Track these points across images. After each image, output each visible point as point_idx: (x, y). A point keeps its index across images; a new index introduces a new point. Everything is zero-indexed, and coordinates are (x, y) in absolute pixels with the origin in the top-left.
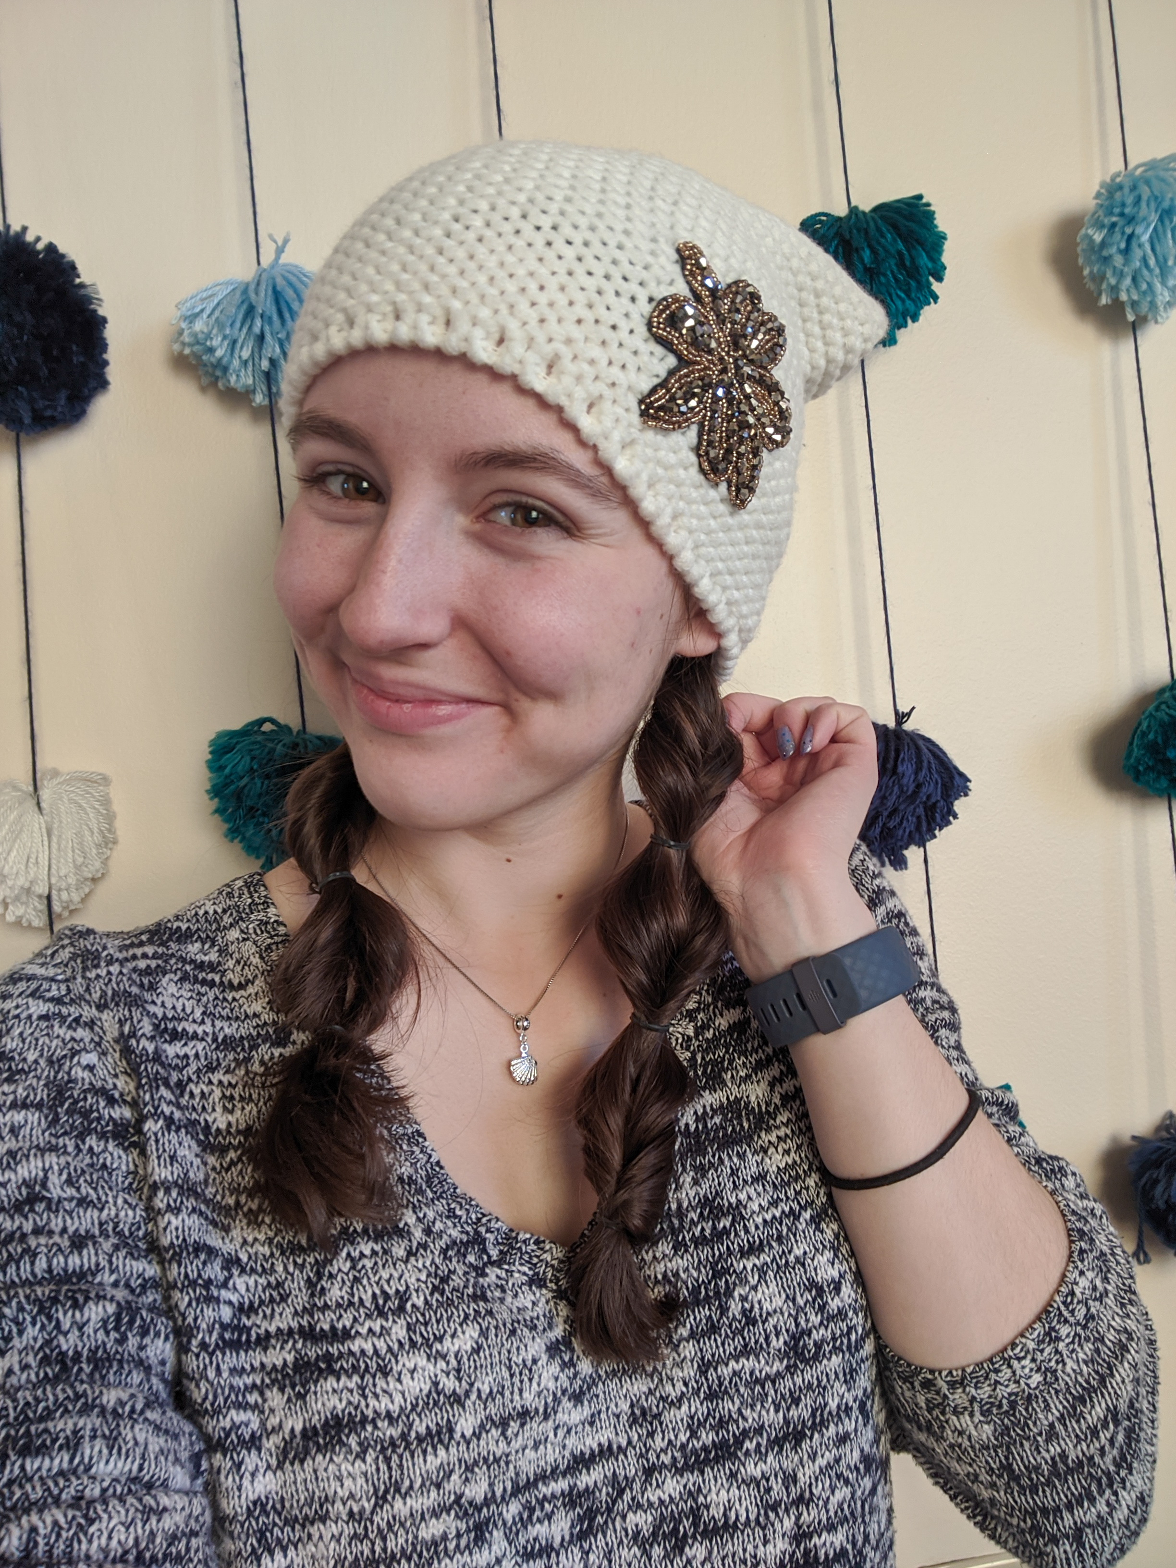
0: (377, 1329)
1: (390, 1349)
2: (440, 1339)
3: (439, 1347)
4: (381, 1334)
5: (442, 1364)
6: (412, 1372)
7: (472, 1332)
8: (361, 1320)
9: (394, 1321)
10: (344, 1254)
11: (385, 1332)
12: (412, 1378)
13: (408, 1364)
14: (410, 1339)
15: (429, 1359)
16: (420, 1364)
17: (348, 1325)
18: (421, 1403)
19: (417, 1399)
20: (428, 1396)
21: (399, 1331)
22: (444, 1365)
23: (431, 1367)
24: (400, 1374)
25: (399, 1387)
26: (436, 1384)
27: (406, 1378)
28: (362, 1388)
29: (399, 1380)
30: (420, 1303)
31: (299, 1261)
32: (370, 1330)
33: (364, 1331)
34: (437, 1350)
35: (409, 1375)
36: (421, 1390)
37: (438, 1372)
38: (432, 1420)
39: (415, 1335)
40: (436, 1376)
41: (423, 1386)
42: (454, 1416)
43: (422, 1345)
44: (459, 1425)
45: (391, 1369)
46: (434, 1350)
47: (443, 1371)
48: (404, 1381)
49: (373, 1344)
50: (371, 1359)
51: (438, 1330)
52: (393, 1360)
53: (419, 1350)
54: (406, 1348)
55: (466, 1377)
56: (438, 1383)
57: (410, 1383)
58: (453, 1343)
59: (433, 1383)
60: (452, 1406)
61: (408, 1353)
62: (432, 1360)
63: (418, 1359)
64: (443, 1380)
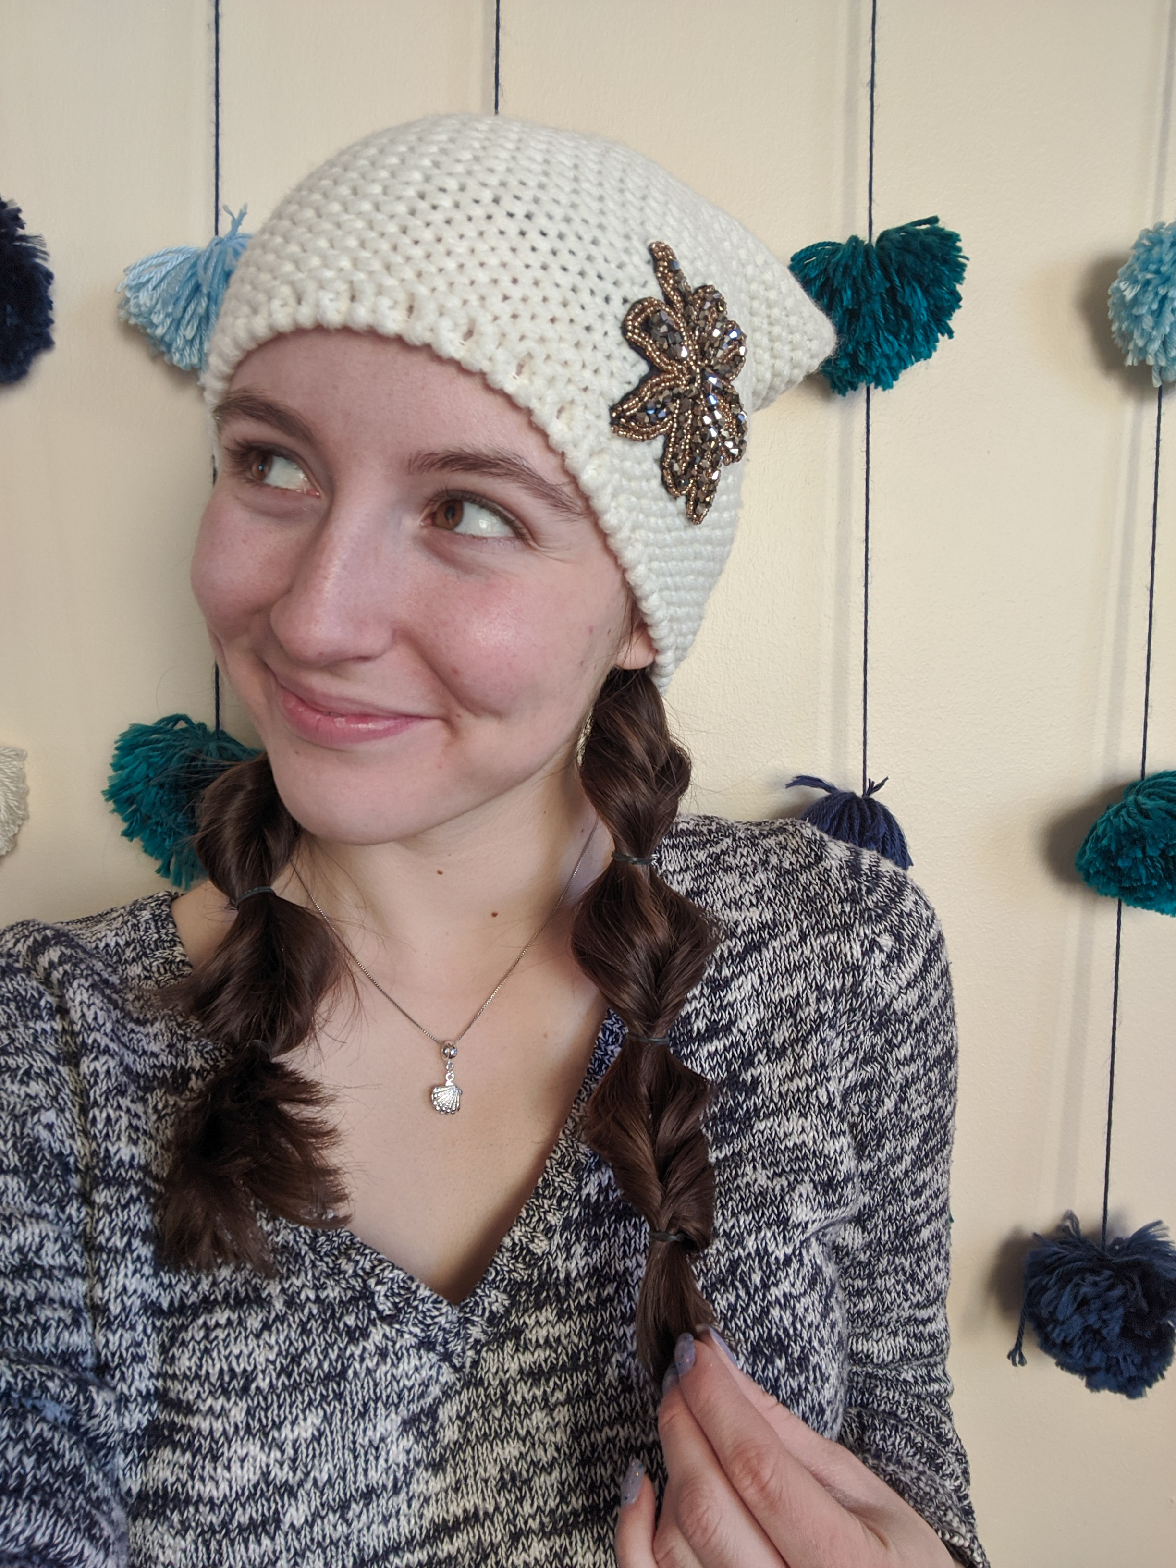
0: (217, 1408)
1: (225, 1432)
2: (278, 1426)
3: (276, 1435)
4: (220, 1415)
5: (276, 1454)
6: (243, 1460)
7: (314, 1419)
8: (204, 1396)
9: (235, 1403)
10: (200, 1321)
11: (224, 1412)
12: (242, 1467)
13: (239, 1451)
14: (248, 1425)
15: (262, 1448)
16: (252, 1453)
17: (191, 1399)
18: (247, 1493)
19: (243, 1489)
20: (255, 1487)
21: (238, 1414)
22: (279, 1454)
23: (264, 1458)
24: (230, 1460)
25: (227, 1475)
26: (266, 1474)
27: (235, 1467)
28: (192, 1468)
29: (228, 1468)
30: (264, 1385)
31: (158, 1324)
32: (211, 1408)
34: (274, 1439)
35: (239, 1464)
36: (249, 1480)
37: (272, 1462)
38: (257, 1511)
39: (253, 1420)
40: (268, 1466)
41: (251, 1476)
42: (283, 1507)
43: (259, 1430)
44: (288, 1515)
45: (223, 1454)
46: (270, 1438)
47: (276, 1461)
48: (233, 1469)
49: (211, 1424)
50: (206, 1439)
51: (279, 1416)
52: (226, 1445)
53: (254, 1437)
54: (242, 1433)
55: (301, 1467)
56: (269, 1474)
57: (239, 1472)
58: (292, 1430)
59: (263, 1473)
60: (282, 1497)
61: (242, 1440)
62: (266, 1449)
63: (252, 1448)
64: (275, 1470)
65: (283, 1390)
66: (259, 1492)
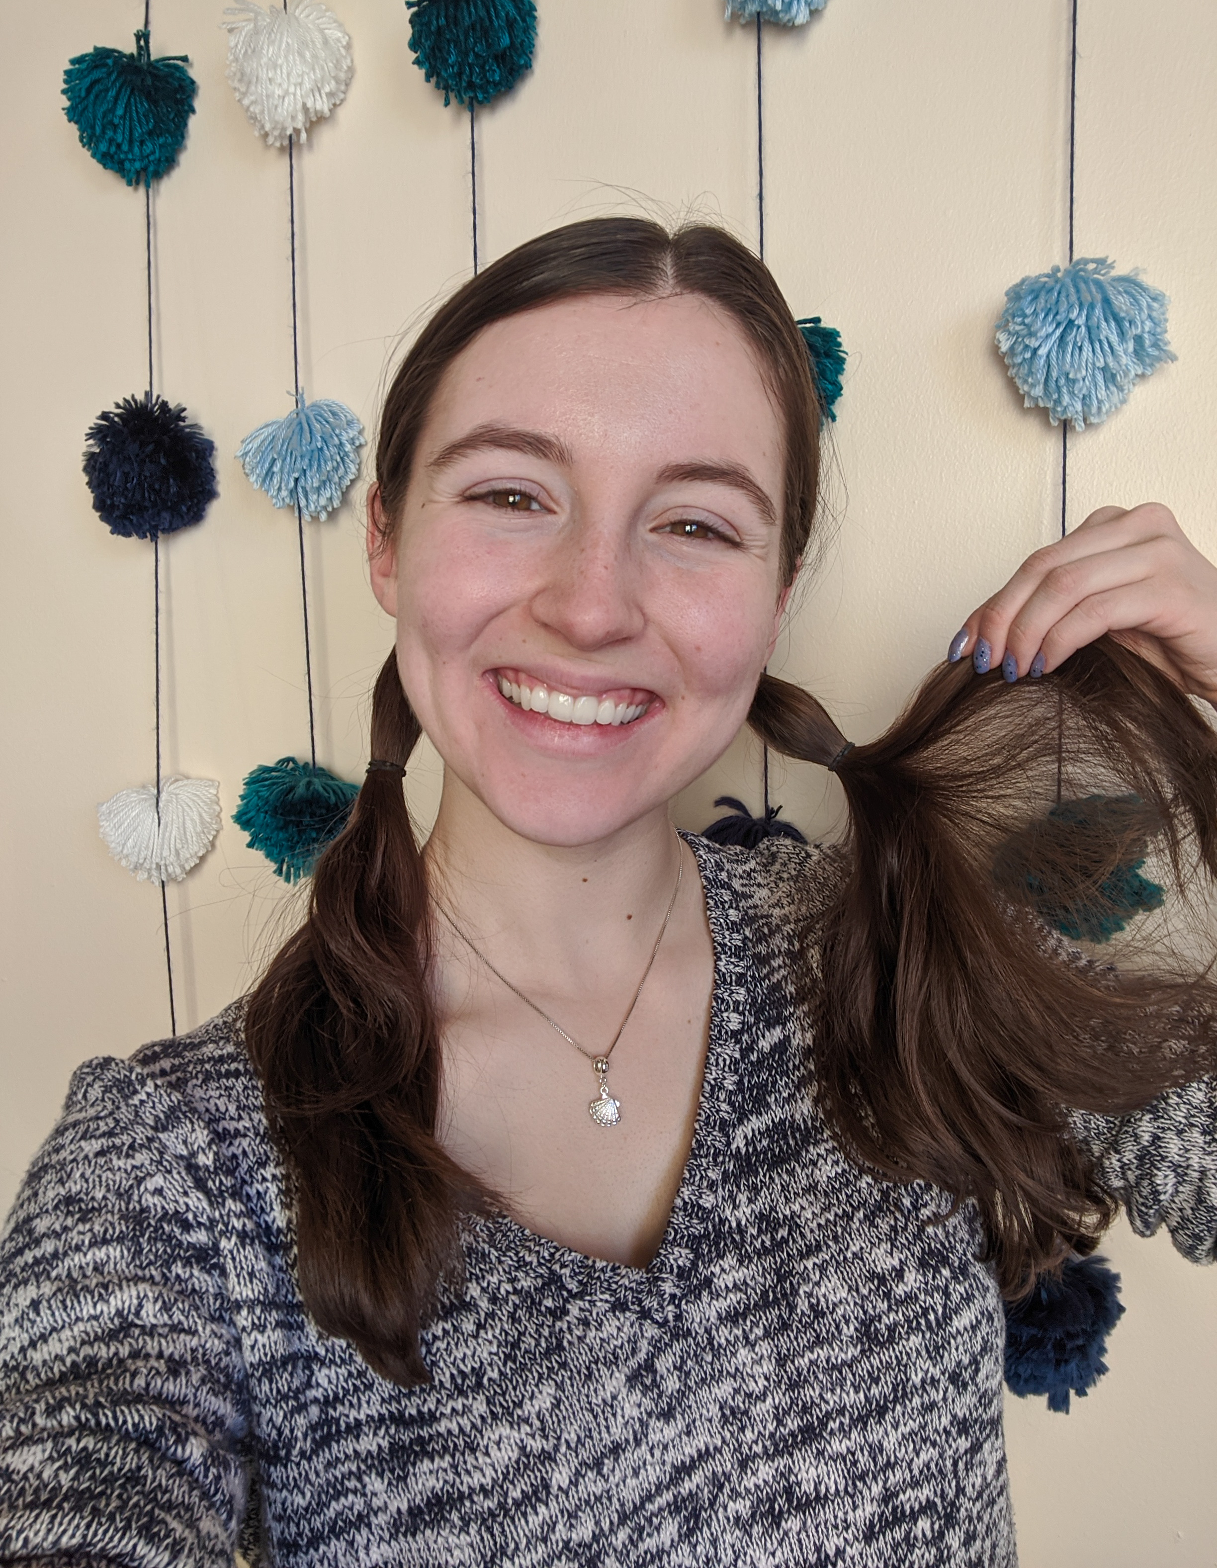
0: (459, 1407)
1: (474, 1426)
2: (519, 1405)
3: (520, 1412)
4: (464, 1412)
5: (525, 1429)
6: (498, 1444)
7: (549, 1389)
8: (444, 1401)
9: (474, 1398)
11: (467, 1410)
12: (500, 1449)
13: (492, 1437)
14: (492, 1412)
15: (512, 1427)
16: (504, 1434)
17: (433, 1408)
18: (512, 1471)
19: (507, 1467)
20: (517, 1462)
21: (480, 1406)
22: (528, 1428)
23: (516, 1435)
24: (487, 1447)
25: (488, 1461)
26: (522, 1450)
27: (493, 1451)
28: (454, 1467)
29: (487, 1454)
32: (453, 1410)
33: (448, 1411)
34: (519, 1416)
35: (495, 1447)
36: (510, 1459)
37: (523, 1436)
38: (526, 1484)
39: (495, 1406)
40: (522, 1441)
41: (510, 1454)
42: (547, 1472)
43: (503, 1414)
44: (554, 1481)
45: (478, 1444)
46: (516, 1417)
47: (527, 1434)
48: (492, 1455)
49: (458, 1423)
50: (458, 1438)
51: (517, 1396)
52: (478, 1436)
53: (501, 1421)
54: (489, 1421)
55: (552, 1433)
56: (524, 1448)
57: (498, 1454)
58: (532, 1405)
59: (520, 1448)
60: (543, 1464)
61: (491, 1426)
62: (516, 1427)
63: (502, 1429)
64: (530, 1442)
65: (512, 1374)
66: (521, 1466)
